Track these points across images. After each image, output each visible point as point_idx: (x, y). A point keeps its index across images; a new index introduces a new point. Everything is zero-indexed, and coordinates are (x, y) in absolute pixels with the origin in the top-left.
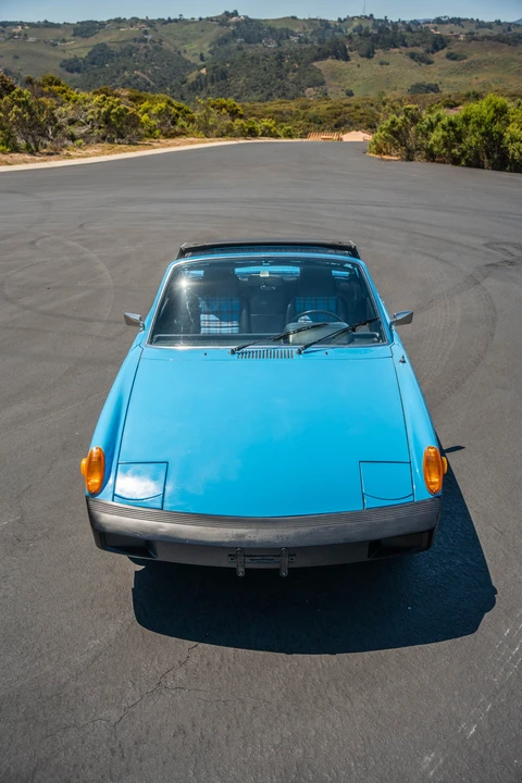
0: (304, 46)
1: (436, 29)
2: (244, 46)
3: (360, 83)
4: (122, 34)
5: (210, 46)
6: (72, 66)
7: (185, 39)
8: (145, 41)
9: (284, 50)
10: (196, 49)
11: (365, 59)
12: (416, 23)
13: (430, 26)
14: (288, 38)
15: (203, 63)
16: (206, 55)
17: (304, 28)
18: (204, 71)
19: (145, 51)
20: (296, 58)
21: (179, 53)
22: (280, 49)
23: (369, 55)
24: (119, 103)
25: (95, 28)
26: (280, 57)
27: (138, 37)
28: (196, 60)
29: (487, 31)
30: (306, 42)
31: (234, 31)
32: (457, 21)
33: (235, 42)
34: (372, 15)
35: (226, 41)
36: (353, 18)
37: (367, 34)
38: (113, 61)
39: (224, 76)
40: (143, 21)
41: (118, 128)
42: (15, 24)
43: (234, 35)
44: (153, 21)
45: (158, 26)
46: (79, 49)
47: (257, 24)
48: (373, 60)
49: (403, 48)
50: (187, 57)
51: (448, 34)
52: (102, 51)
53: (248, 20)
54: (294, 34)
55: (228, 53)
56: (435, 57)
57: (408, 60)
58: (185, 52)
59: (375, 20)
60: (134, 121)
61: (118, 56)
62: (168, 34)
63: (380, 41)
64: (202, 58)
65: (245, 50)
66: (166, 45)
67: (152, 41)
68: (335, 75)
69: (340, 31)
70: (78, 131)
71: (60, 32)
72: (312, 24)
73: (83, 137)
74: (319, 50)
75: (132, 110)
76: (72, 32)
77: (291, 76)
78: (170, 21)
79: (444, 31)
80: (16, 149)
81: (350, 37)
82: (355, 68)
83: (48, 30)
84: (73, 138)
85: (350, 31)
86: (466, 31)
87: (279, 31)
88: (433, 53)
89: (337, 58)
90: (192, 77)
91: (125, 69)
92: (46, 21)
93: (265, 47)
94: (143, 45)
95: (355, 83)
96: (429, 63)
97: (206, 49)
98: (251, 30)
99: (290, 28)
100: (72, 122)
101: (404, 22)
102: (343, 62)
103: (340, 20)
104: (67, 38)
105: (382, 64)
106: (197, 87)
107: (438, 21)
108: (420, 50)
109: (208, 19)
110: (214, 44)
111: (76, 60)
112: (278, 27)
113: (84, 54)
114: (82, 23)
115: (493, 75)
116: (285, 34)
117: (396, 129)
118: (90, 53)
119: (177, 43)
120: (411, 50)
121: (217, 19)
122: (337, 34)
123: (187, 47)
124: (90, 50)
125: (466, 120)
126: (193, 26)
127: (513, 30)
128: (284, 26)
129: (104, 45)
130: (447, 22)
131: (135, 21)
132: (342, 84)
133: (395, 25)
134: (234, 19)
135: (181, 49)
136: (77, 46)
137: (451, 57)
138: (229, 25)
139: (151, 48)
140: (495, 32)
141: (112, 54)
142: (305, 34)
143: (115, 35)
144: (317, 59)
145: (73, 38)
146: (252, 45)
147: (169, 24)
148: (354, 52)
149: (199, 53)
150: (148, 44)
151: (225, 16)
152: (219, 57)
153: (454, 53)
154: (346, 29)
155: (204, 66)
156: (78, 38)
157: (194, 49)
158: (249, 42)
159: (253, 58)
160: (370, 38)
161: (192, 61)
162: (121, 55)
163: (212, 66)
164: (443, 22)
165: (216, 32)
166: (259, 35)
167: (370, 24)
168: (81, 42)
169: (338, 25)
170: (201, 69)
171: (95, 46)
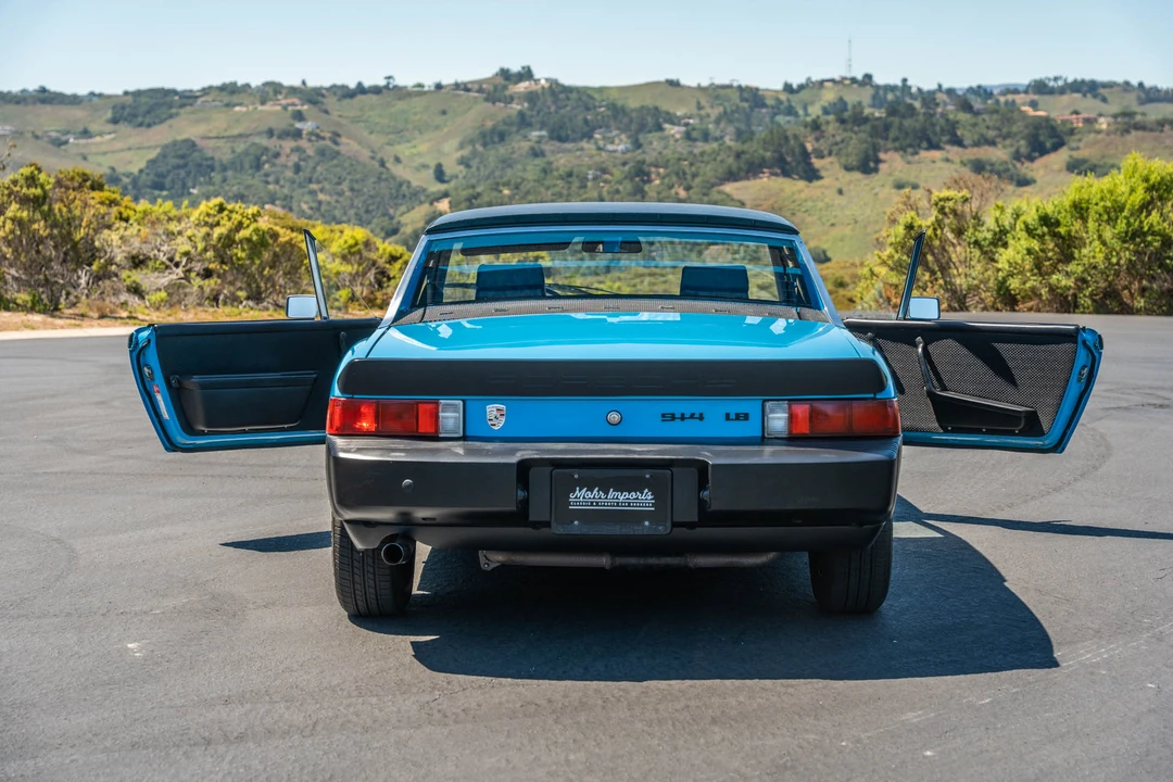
0: (700, 147)
1: (1034, 105)
2: (547, 147)
3: (847, 231)
4: (238, 120)
5: (462, 146)
7: (396, 131)
8: (298, 134)
9: (649, 159)
10: (425, 154)
11: (857, 175)
12: (983, 92)
13: (1019, 98)
14: (660, 128)
15: (442, 187)
16: (451, 168)
17: (700, 107)
18: (443, 204)
19: (295, 158)
20: (681, 175)
21: (382, 164)
22: (639, 156)
23: (867, 165)
25: (171, 107)
27: (280, 124)
28: (424, 180)
30: (706, 137)
31: (521, 114)
32: (1088, 88)
33: (525, 137)
34: (868, 77)
35: (502, 137)
36: (821, 83)
37: (860, 119)
38: (210, 182)
40: (293, 90)
43: (523, 122)
44: (318, 91)
45: (330, 102)
47: (583, 97)
48: (876, 179)
49: (953, 152)
50: (399, 171)
51: (1067, 116)
52: (183, 157)
53: (557, 90)
54: (673, 120)
55: (507, 163)
56: (1038, 169)
58: (398, 160)
59: (878, 87)
61: (224, 169)
62: (355, 120)
63: (893, 133)
64: (440, 175)
65: (551, 158)
66: (348, 146)
67: (315, 136)
69: (790, 111)
71: (77, 113)
72: (717, 97)
74: (738, 155)
76: (109, 115)
78: (361, 90)
79: (1056, 110)
81: (816, 126)
82: (831, 197)
83: (48, 108)
85: (815, 111)
86: (1114, 108)
87: (636, 114)
88: (1031, 159)
89: (786, 173)
92: (43, 90)
93: (599, 149)
94: (288, 144)
95: (835, 232)
96: (1024, 182)
97: (450, 154)
98: (565, 110)
99: (665, 106)
101: (951, 92)
102: (801, 184)
103: (788, 88)
104: (93, 128)
105: (899, 186)
107: (1040, 87)
108: (997, 154)
109: (457, 86)
110: (472, 142)
112: (633, 103)
113: (136, 163)
114: (138, 94)
118: (152, 162)
119: (377, 140)
120: (973, 153)
121: (479, 86)
122: (781, 119)
123: (403, 150)
124: (153, 154)
126: (418, 103)
128: (649, 102)
129: (191, 144)
130: (1062, 91)
131: (272, 90)
133: (929, 98)
134: (523, 86)
135: (388, 153)
136: (119, 145)
137: (1080, 168)
138: (511, 99)
139: (310, 152)
141: (206, 167)
142: (701, 118)
143: (219, 122)
144: (732, 176)
145: (110, 127)
146: (568, 146)
147: (360, 97)
148: (828, 160)
149: (433, 164)
150: (303, 143)
151: (500, 81)
152: (483, 172)
153: (1084, 161)
154: (805, 108)
155: (446, 195)
156: (123, 128)
157: (419, 155)
158: (561, 139)
159: (570, 174)
160: (867, 127)
161: (415, 183)
162: (236, 165)
163: (465, 194)
164: (1052, 91)
165: (479, 114)
166: (586, 121)
167: (865, 96)
168: (131, 136)
169: (783, 97)
170: (438, 199)
171: (165, 147)
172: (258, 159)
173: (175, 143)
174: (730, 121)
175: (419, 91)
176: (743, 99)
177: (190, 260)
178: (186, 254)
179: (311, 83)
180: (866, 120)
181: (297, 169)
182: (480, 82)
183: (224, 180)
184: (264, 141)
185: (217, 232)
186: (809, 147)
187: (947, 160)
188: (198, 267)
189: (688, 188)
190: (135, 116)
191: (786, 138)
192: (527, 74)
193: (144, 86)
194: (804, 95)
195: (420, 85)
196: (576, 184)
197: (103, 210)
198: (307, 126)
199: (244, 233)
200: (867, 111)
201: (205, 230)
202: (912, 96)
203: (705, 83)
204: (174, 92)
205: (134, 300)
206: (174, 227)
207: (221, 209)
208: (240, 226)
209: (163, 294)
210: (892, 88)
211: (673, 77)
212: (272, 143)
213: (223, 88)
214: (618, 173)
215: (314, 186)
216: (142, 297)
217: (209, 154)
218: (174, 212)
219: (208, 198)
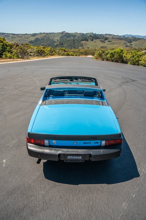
0: (79, 38)
2: (67, 38)
6: (31, 42)
10: (56, 39)
12: (101, 34)
13: (104, 35)
18: (58, 43)
20: (77, 41)
23: (92, 40)
24: (41, 48)
25: (36, 35)
26: (74, 40)
27: (45, 36)
28: (56, 41)
29: (116, 37)
30: (79, 37)
32: (110, 35)
35: (63, 37)
36: (89, 33)
37: (92, 36)
39: (62, 44)
40: (46, 33)
41: (41, 53)
42: (20, 34)
43: (65, 36)
45: (49, 34)
46: (33, 39)
47: (69, 34)
49: (99, 39)
50: (54, 40)
53: (67, 33)
54: (77, 36)
55: (63, 39)
56: (106, 41)
57: (100, 42)
60: (44, 52)
63: (95, 38)
64: (58, 40)
66: (50, 38)
67: (48, 37)
68: (85, 44)
70: (32, 54)
71: (29, 35)
72: (80, 34)
73: (33, 55)
74: (82, 39)
75: (43, 50)
77: (76, 44)
78: (51, 33)
79: (107, 36)
80: (19, 58)
81: (88, 37)
82: (89, 43)
84: (31, 56)
85: (88, 35)
86: (112, 37)
87: (74, 35)
89: (86, 41)
90: (56, 44)
91: (42, 42)
92: (26, 34)
93: (71, 38)
94: (45, 38)
95: (89, 46)
97: (59, 38)
98: (68, 35)
100: (31, 52)
101: (99, 34)
103: (86, 33)
104: (30, 37)
105: (95, 42)
106: (57, 46)
107: (106, 34)
108: (103, 40)
109: (59, 33)
111: (32, 41)
114: (33, 34)
115: (117, 45)
116: (75, 36)
117: (100, 54)
118: (35, 40)
119: (52, 37)
120: (101, 40)
121: (61, 33)
122: (86, 36)
123: (55, 38)
125: (115, 52)
126: (56, 34)
127: (121, 37)
129: (38, 38)
131: (44, 33)
132: (87, 46)
133: (97, 35)
134: (64, 33)
135: (53, 38)
137: (109, 41)
140: (117, 37)
141: (39, 40)
143: (40, 36)
144: (81, 41)
148: (89, 40)
152: (61, 40)
156: (32, 37)
159: (68, 40)
162: (41, 40)
163: (60, 42)
165: (61, 35)
167: (92, 34)
172: (43, 39)
173: (36, 38)
181: (46, 40)
191: (86, 38)
192: (65, 32)
213: (40, 33)
214: (72, 40)
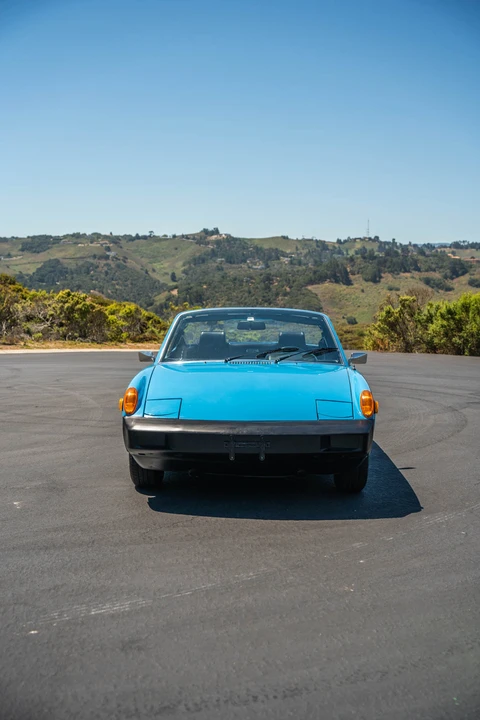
0: (297, 268)
1: (453, 253)
2: (225, 266)
3: (366, 310)
4: (80, 250)
5: (184, 265)
7: (154, 257)
8: (107, 257)
9: (273, 273)
10: (166, 268)
11: (371, 283)
12: (430, 246)
13: (447, 250)
14: (278, 259)
15: (175, 284)
16: (179, 274)
17: (297, 249)
18: (175, 293)
19: (106, 269)
20: (288, 281)
21: (147, 272)
22: (268, 271)
23: (375, 279)
25: (49, 244)
26: (269, 280)
27: (98, 253)
28: (166, 280)
30: (300, 263)
31: (213, 250)
33: (214, 261)
34: (377, 238)
35: (204, 261)
36: (355, 240)
37: (373, 257)
38: (66, 279)
40: (106, 237)
43: (214, 254)
44: (117, 237)
45: (123, 242)
46: (28, 265)
47: (242, 243)
48: (379, 286)
49: (416, 274)
50: (154, 276)
51: (469, 259)
52: (53, 267)
53: (230, 239)
54: (285, 255)
55: (205, 273)
56: (455, 283)
58: (154, 270)
59: (381, 242)
61: (72, 273)
62: (135, 252)
63: (388, 264)
64: (174, 278)
65: (227, 271)
66: (131, 263)
67: (116, 258)
68: (334, 301)
69: (340, 252)
71: (6, 246)
72: (306, 245)
74: (315, 272)
76: (20, 247)
77: (281, 300)
78: (137, 237)
79: (464, 256)
81: (352, 259)
82: (358, 293)
85: (351, 253)
87: (268, 251)
88: (452, 279)
89: (337, 282)
90: (161, 298)
93: (249, 267)
94: (103, 262)
95: (360, 310)
96: (449, 289)
97: (179, 268)
98: (234, 249)
99: (281, 248)
101: (415, 246)
102: (345, 287)
103: (339, 241)
104: (13, 253)
105: (391, 289)
107: (456, 245)
108: (437, 276)
109: (183, 236)
110: (189, 263)
111: (21, 276)
112: (266, 247)
113: (31, 270)
114: (34, 237)
116: (275, 254)
118: (39, 270)
120: (425, 275)
121: (193, 237)
122: (336, 256)
123: (157, 266)
124: (39, 266)
126: (164, 244)
128: (274, 246)
129: (57, 261)
130: (466, 247)
131: (96, 237)
132: (343, 311)
133: (405, 248)
134: (214, 237)
135: (149, 268)
136: (24, 261)
137: (474, 283)
138: (208, 243)
139: (113, 266)
141: (64, 272)
142: (298, 254)
143: (71, 251)
144: (312, 282)
145: (21, 253)
146: (234, 265)
147: (137, 241)
148: (357, 276)
149: (170, 273)
150: (109, 262)
151: (203, 234)
152: (194, 277)
153: (477, 280)
154: (347, 251)
155: (176, 287)
156: (25, 253)
157: (164, 268)
158: (231, 263)
159: (235, 279)
160: (376, 261)
161: (162, 281)
162: (78, 271)
163: (185, 287)
164: (462, 247)
165: (192, 250)
166: (243, 255)
167: (375, 246)
168: (29, 257)
169: (337, 246)
170: (172, 289)
171: (45, 262)
172: (88, 268)
173: (50, 260)
174: (311, 256)
175: (165, 238)
176: (318, 246)
177: (54, 318)
178: (52, 315)
179: (114, 234)
180: (375, 258)
181: (107, 273)
182: (194, 235)
183: (72, 278)
184: (91, 260)
185: (67, 305)
186: (348, 270)
187: (413, 277)
188: (57, 321)
189: (290, 287)
190: (32, 248)
191: (338, 266)
192: (216, 231)
193: (37, 234)
194: (346, 245)
195: (165, 236)
196: (238, 283)
197: (14, 294)
198: (112, 254)
199: (79, 306)
200: (376, 253)
201: (61, 304)
202: (397, 247)
203: (300, 238)
204: (51, 237)
205: (27, 337)
206: (46, 302)
207: (69, 294)
208: (77, 303)
209: (41, 334)
210: (388, 243)
211: (285, 235)
212: (95, 261)
213: (73, 235)
214: (258, 280)
215: (114, 282)
216: (31, 335)
217: (66, 266)
218: (47, 295)
219: (63, 289)
